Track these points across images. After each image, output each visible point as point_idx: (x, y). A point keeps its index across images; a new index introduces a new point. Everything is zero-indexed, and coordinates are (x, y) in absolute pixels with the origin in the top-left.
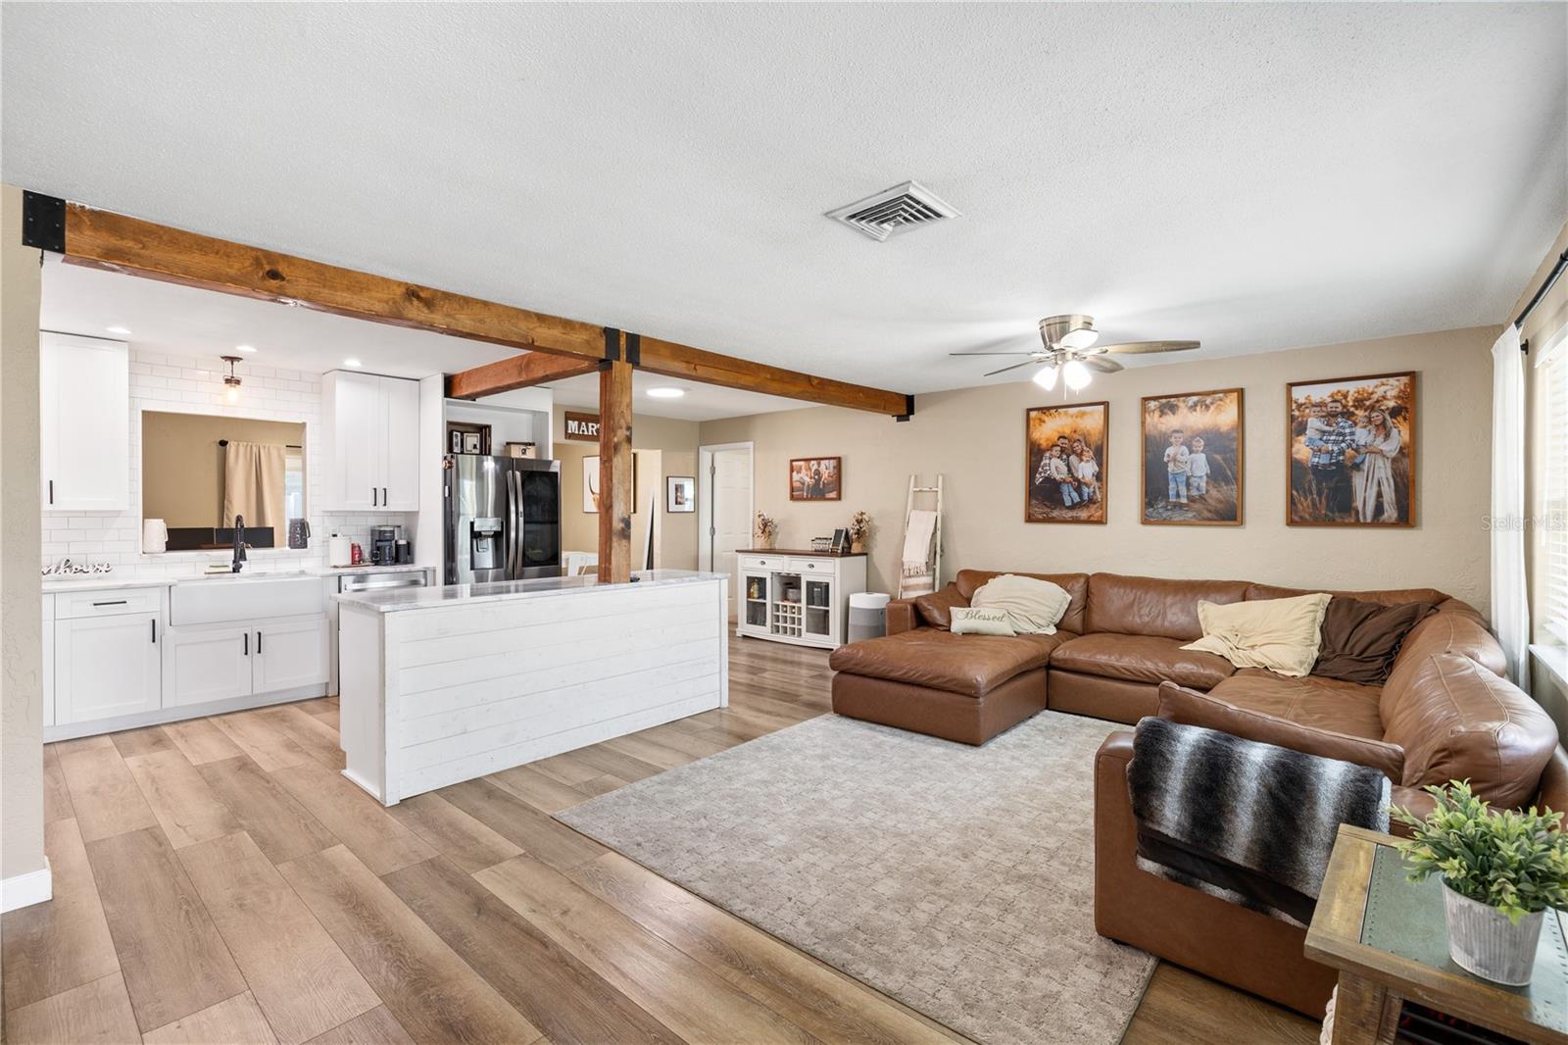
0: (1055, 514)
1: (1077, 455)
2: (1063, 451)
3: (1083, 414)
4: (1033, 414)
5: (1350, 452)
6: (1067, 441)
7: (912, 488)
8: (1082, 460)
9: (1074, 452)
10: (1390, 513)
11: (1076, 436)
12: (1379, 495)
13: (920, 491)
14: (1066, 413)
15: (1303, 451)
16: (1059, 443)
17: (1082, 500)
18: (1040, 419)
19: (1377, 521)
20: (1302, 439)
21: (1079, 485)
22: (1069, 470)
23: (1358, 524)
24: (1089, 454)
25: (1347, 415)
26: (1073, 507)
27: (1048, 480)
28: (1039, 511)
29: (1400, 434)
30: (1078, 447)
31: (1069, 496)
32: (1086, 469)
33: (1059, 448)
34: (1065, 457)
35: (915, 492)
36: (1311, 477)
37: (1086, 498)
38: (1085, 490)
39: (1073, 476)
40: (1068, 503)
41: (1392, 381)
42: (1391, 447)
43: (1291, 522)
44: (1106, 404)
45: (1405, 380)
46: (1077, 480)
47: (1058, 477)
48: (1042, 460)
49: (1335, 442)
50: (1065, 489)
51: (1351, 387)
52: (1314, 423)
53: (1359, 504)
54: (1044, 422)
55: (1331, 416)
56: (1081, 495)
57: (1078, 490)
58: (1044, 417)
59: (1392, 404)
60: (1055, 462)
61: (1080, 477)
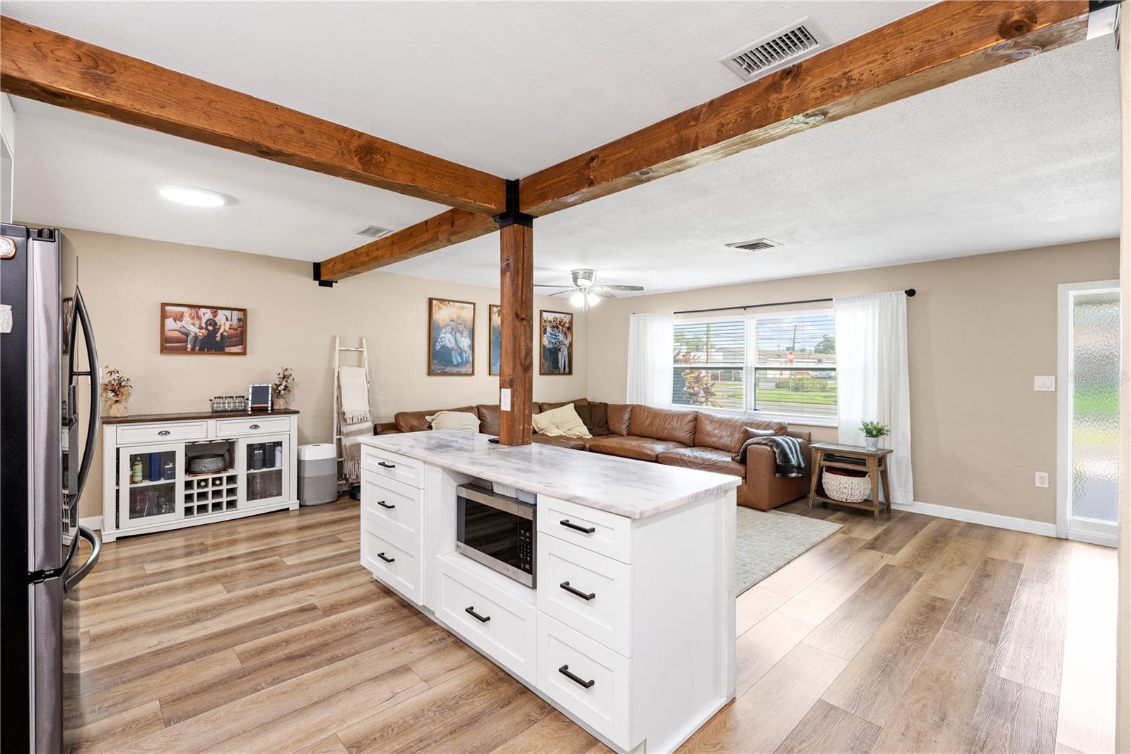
0: (448, 369)
1: (460, 333)
2: (452, 329)
3: (463, 308)
4: (434, 302)
5: (558, 343)
6: (454, 323)
7: (338, 348)
8: (462, 336)
9: (459, 331)
10: (567, 369)
11: (460, 321)
12: (565, 362)
13: (347, 350)
14: (454, 306)
15: (546, 342)
16: (450, 324)
17: (463, 361)
18: (439, 306)
19: (564, 374)
20: (546, 336)
21: (461, 352)
22: (456, 342)
23: (560, 374)
24: (466, 333)
25: (558, 328)
26: (457, 366)
27: (443, 347)
28: (437, 367)
29: (569, 339)
30: (461, 327)
31: (456, 359)
32: (465, 342)
33: (450, 327)
34: (453, 333)
35: (340, 350)
36: (548, 353)
37: (465, 360)
38: (464, 355)
39: (458, 346)
40: (455, 363)
41: (567, 316)
42: (567, 343)
43: (540, 374)
44: (474, 304)
45: (570, 316)
46: (460, 348)
47: (450, 346)
48: (440, 334)
49: (555, 339)
50: (454, 353)
51: (558, 316)
52: (549, 330)
53: (560, 365)
54: (441, 308)
55: (553, 327)
56: (462, 359)
57: (461, 355)
58: (441, 306)
59: (567, 325)
60: (448, 336)
61: (462, 347)
